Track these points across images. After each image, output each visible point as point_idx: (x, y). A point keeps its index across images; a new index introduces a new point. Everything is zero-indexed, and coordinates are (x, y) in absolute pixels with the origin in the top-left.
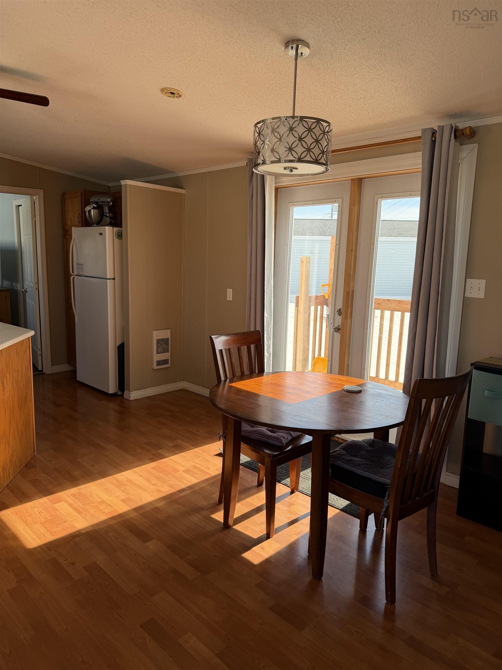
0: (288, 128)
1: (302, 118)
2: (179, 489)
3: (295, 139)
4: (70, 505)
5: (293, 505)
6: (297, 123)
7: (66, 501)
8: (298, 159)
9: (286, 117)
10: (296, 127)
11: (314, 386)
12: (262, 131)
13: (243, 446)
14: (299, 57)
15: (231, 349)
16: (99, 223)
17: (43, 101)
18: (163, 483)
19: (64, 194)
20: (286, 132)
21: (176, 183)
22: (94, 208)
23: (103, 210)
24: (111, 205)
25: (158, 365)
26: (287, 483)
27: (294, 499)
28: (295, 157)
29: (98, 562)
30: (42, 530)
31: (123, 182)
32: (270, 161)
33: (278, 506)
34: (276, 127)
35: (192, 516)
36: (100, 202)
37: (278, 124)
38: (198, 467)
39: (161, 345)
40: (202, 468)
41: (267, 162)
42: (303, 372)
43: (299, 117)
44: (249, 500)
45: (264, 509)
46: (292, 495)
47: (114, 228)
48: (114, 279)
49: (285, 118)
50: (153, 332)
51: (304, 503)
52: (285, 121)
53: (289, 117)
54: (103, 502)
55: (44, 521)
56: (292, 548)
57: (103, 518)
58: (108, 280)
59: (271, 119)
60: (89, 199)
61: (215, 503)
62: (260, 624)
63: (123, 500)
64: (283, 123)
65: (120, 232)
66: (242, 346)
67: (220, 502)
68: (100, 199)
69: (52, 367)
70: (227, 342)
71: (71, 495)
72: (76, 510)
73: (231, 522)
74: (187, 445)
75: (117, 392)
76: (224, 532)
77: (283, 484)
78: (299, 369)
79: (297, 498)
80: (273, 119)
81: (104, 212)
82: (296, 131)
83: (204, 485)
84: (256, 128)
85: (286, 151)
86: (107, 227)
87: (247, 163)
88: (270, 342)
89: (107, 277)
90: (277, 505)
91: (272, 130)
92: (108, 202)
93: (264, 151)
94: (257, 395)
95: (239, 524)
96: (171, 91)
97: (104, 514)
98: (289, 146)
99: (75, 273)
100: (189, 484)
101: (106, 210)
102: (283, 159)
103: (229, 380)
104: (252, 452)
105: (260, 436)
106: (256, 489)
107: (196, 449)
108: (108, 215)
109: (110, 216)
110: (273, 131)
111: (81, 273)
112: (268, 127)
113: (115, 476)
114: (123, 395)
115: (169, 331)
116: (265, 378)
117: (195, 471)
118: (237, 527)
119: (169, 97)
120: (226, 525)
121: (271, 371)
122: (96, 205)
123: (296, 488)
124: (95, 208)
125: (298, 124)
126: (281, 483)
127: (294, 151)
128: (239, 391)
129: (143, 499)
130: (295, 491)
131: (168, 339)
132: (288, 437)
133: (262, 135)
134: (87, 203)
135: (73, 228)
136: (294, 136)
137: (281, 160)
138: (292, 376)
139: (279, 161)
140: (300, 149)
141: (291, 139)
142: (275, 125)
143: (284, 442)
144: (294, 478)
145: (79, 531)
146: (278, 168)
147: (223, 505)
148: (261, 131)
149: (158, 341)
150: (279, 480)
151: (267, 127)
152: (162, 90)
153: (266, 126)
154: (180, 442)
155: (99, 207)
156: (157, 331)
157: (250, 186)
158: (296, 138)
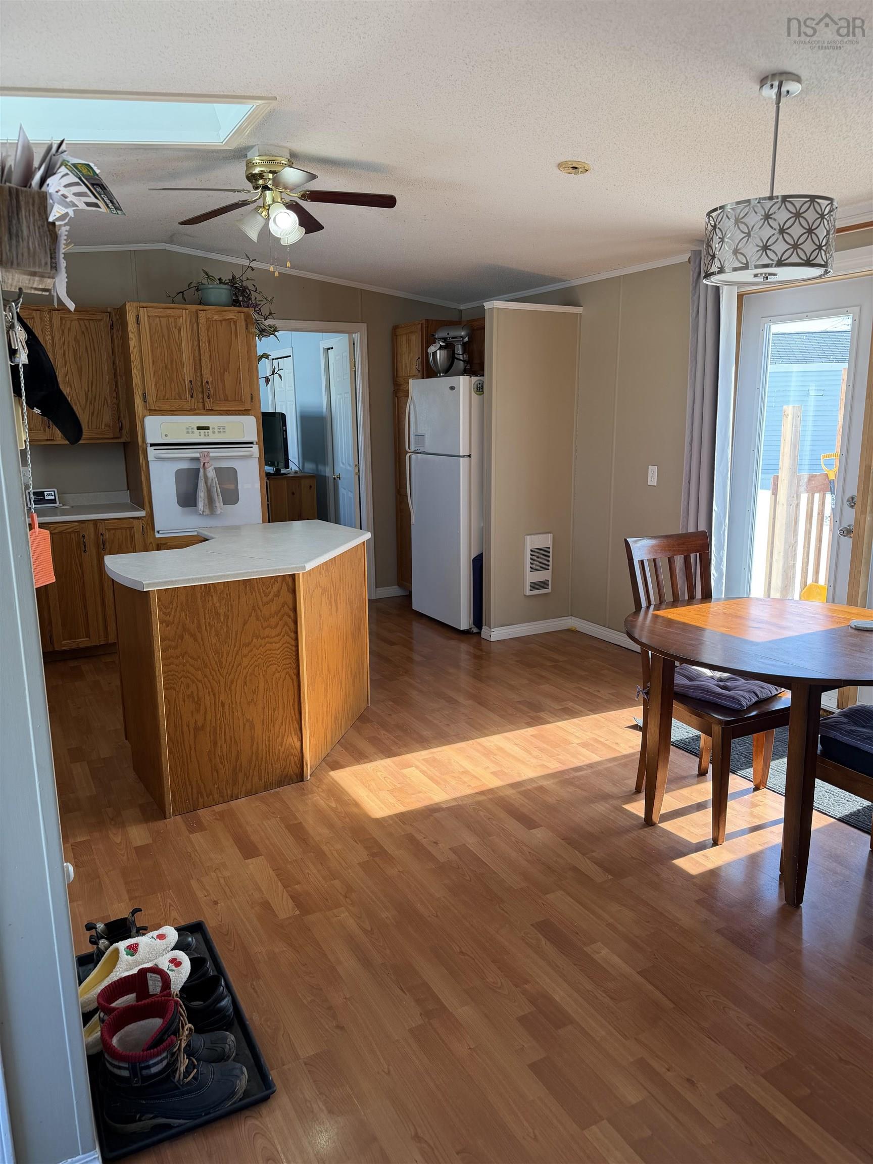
0: (762, 215)
1: (785, 198)
2: (572, 766)
3: (773, 232)
4: (423, 772)
5: (757, 805)
6: (777, 206)
7: (417, 767)
8: (777, 261)
9: (758, 199)
10: (775, 213)
11: (799, 619)
12: (719, 223)
13: (677, 706)
14: (784, 97)
15: (657, 561)
16: (448, 371)
17: (388, 202)
18: (549, 758)
19: (395, 328)
20: (758, 222)
21: (568, 297)
22: (441, 348)
23: (454, 351)
24: (467, 342)
25: (532, 589)
26: (747, 775)
27: (760, 798)
28: (772, 260)
29: (467, 845)
30: (392, 800)
31: (487, 305)
32: (731, 269)
33: (732, 807)
34: (741, 216)
35: (596, 804)
36: (449, 338)
37: (747, 210)
38: (600, 741)
39: (538, 558)
40: (607, 742)
41: (727, 270)
42: (782, 600)
43: (780, 198)
44: (685, 792)
45: (708, 806)
46: (756, 793)
47: (472, 377)
48: (469, 456)
49: (757, 201)
50: (525, 537)
51: (776, 805)
52: (757, 206)
53: (764, 199)
54: (466, 772)
55: (391, 788)
56: (754, 861)
57: (469, 791)
58: (461, 458)
59: (734, 204)
60: (434, 334)
61: (630, 791)
62: (701, 947)
63: (494, 773)
64: (753, 208)
65: (480, 384)
66: (676, 555)
67: (638, 790)
68: (449, 333)
69: (377, 589)
70: (653, 549)
71: (423, 760)
72: (431, 778)
73: (656, 818)
74: (582, 709)
75: (471, 628)
76: (646, 829)
77: (740, 776)
78: (775, 594)
79: (765, 797)
80: (738, 203)
81: (456, 352)
82: (775, 220)
83: (610, 765)
84: (709, 218)
85: (758, 251)
86: (461, 377)
87: (690, 257)
88: (721, 553)
89: (460, 453)
90: (730, 803)
91: (735, 220)
92: (461, 337)
93: (722, 253)
94: (701, 629)
95: (669, 822)
96: (574, 166)
97: (470, 787)
98: (763, 244)
99: (413, 449)
100: (588, 762)
101: (459, 349)
102: (753, 263)
103: (654, 607)
104: (690, 716)
105: (705, 694)
106: (697, 779)
107: (596, 715)
108: (461, 357)
109: (465, 359)
110: (738, 221)
111: (422, 449)
112: (730, 217)
113: (479, 740)
114: (479, 633)
115: (550, 536)
116: (713, 606)
117: (596, 745)
118: (666, 826)
119: (569, 173)
120: (649, 822)
121: (723, 596)
122: (443, 342)
123: (763, 783)
124: (443, 347)
125: (779, 208)
126: (737, 775)
127: (770, 250)
128: (670, 622)
129: (523, 775)
130: (761, 787)
131: (547, 549)
132: (751, 697)
133: (719, 228)
134: (429, 340)
135: (411, 381)
136: (772, 228)
137: (750, 265)
138: (760, 604)
139: (746, 267)
140: (780, 247)
141: (767, 232)
142: (741, 212)
143: (744, 704)
144: (760, 767)
145: (436, 804)
146: (746, 276)
147: (643, 795)
148: (717, 223)
149: (533, 551)
150: (733, 770)
151: (727, 216)
152: (559, 166)
153: (725, 216)
154: (571, 704)
155: (449, 346)
156: (533, 536)
157: (694, 295)
158: (775, 229)
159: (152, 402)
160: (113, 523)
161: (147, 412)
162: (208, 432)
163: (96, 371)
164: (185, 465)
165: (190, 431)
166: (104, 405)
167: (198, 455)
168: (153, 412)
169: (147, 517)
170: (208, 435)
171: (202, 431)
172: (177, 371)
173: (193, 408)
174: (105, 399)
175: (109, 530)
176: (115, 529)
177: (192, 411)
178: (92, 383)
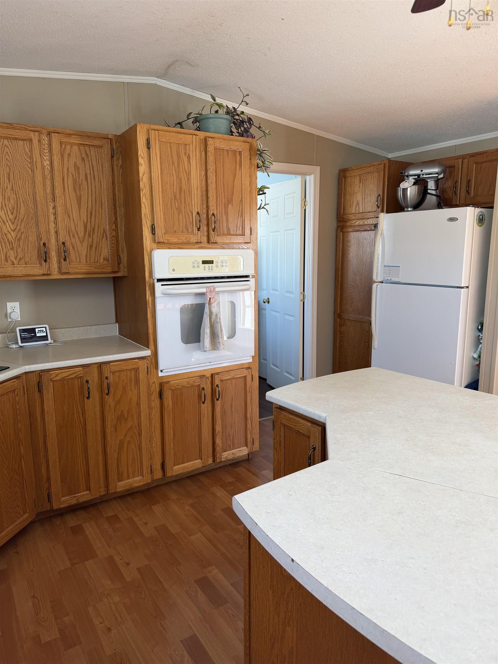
19: (343, 170)
24: (441, 178)
48: (468, 287)
58: (462, 289)
60: (405, 172)
81: (428, 188)
92: (435, 174)
159: (161, 234)
160: (119, 365)
161: (154, 245)
162: (212, 266)
163: (96, 202)
164: (190, 301)
165: (196, 265)
166: (103, 237)
167: (204, 290)
168: (161, 244)
169: (152, 356)
170: (212, 269)
171: (207, 265)
172: (185, 202)
173: (199, 241)
174: (104, 231)
175: (113, 373)
176: (119, 371)
177: (198, 245)
178: (91, 214)
